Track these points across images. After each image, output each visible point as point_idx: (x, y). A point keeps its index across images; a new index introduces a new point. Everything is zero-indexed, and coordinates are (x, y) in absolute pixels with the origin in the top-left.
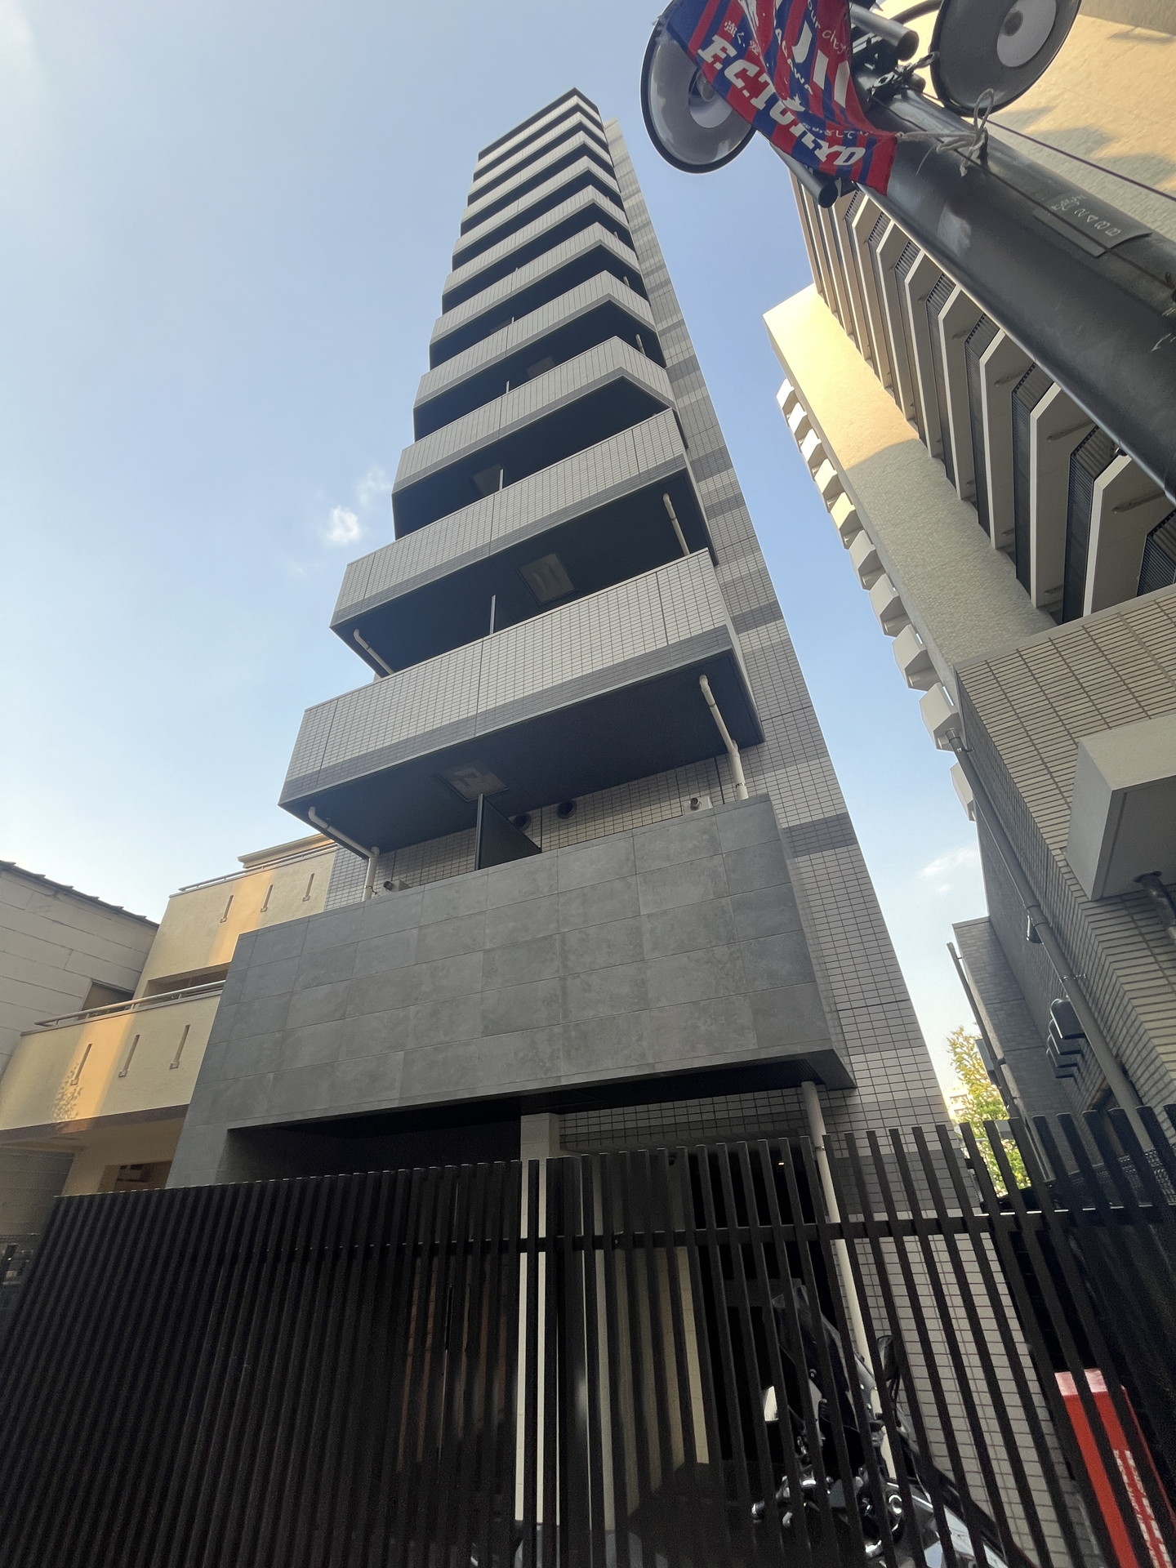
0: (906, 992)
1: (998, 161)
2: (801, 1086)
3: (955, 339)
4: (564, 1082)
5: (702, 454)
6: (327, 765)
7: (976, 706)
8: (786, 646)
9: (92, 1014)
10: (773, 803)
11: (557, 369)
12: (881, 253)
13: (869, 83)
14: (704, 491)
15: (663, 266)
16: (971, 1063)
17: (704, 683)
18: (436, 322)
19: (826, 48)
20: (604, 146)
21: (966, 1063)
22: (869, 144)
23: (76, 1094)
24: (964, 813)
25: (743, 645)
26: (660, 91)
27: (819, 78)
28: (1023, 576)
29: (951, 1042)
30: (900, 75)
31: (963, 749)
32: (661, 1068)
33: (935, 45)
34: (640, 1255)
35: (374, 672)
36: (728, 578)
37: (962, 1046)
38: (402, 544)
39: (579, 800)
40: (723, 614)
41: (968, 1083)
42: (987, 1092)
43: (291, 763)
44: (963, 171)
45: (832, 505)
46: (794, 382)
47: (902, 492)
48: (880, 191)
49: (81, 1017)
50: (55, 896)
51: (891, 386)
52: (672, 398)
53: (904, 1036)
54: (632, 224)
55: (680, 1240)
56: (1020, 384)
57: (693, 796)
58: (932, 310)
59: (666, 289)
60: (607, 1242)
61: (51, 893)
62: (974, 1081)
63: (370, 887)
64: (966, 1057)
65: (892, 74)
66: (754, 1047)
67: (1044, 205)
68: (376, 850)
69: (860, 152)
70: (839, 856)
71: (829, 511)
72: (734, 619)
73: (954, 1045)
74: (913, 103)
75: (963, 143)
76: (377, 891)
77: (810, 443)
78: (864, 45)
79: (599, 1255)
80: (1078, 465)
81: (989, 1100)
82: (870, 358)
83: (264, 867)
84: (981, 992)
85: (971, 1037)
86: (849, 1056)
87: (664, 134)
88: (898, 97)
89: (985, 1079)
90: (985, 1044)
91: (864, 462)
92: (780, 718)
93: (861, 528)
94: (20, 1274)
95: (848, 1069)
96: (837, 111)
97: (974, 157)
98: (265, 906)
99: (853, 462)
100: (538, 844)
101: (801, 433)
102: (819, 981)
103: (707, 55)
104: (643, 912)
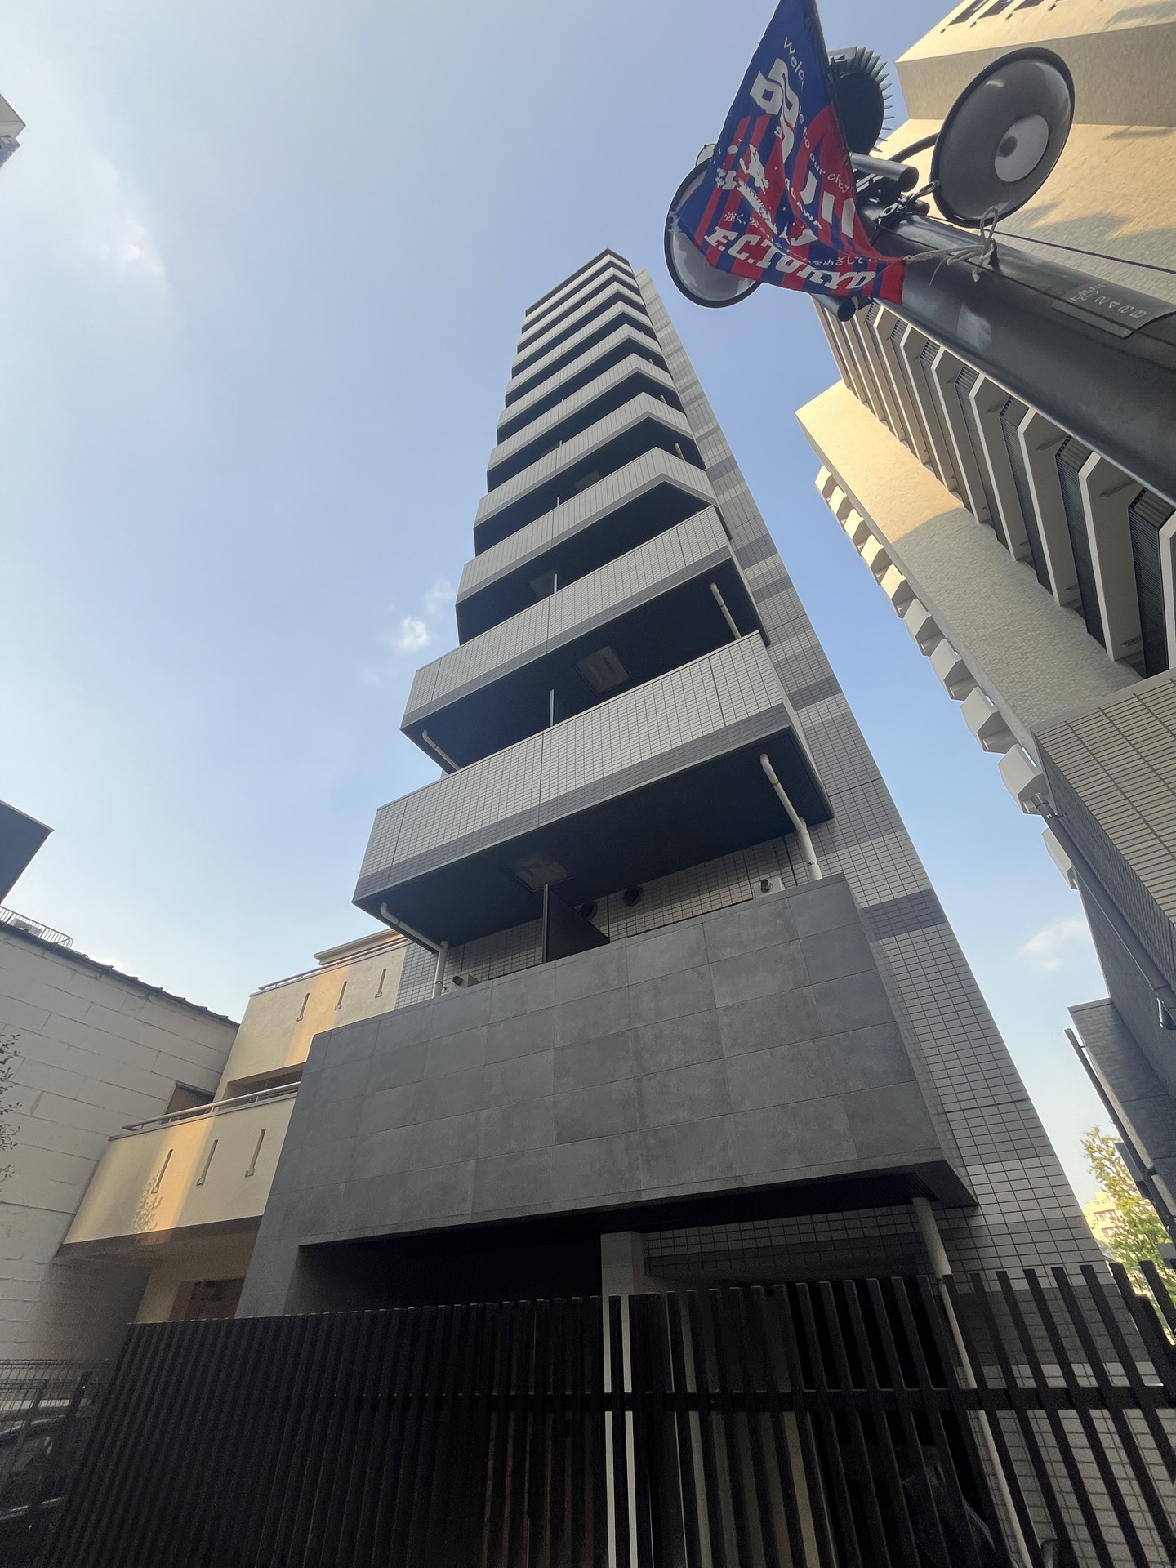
0: (1023, 1090)
1: (1010, 265)
2: (912, 1203)
3: (989, 414)
4: (645, 1197)
5: (746, 543)
6: (398, 862)
7: (1062, 769)
8: (848, 720)
9: (175, 1118)
10: (849, 881)
11: (603, 482)
12: (904, 347)
13: (875, 214)
14: (751, 577)
15: (696, 382)
16: (1115, 1170)
17: (766, 762)
18: (491, 452)
19: (832, 188)
20: (636, 291)
21: (1108, 1170)
22: (879, 268)
23: (156, 1204)
24: (1065, 882)
25: (802, 722)
26: (682, 247)
27: (827, 214)
28: (1095, 630)
29: (1086, 1145)
30: (903, 204)
31: (1053, 815)
32: (749, 1182)
33: (935, 175)
34: (741, 1418)
35: (441, 769)
36: (781, 657)
37: (1100, 1151)
38: (465, 648)
39: (645, 886)
40: (778, 693)
41: (1114, 1196)
42: (1139, 1207)
43: (364, 860)
44: (976, 278)
45: (882, 577)
46: (831, 467)
47: (953, 559)
48: (895, 300)
49: (165, 1120)
50: (147, 998)
51: (929, 462)
52: (712, 495)
53: (1028, 1143)
54: (665, 351)
55: (786, 1402)
56: (1063, 447)
57: (763, 878)
58: (962, 390)
59: (700, 401)
60: (701, 1402)
61: (144, 995)
62: (1121, 1193)
63: (440, 982)
64: (1107, 1163)
65: (896, 204)
66: (853, 1158)
67: (1062, 297)
68: (445, 944)
69: (871, 275)
70: (928, 937)
71: (879, 583)
72: (790, 696)
73: (1090, 1149)
74: (918, 225)
75: (972, 253)
76: (447, 986)
77: (853, 522)
78: (867, 184)
79: (694, 1417)
80: (1137, 517)
81: (1143, 1217)
82: (905, 439)
83: (339, 963)
84: (1114, 1087)
85: (1110, 1139)
86: (965, 1166)
87: (687, 280)
88: (905, 222)
89: (1135, 1190)
90: (1127, 1148)
91: (910, 534)
92: (849, 792)
93: (914, 597)
94: (93, 1403)
95: (965, 1182)
96: (845, 243)
97: (985, 264)
98: (339, 1003)
99: (899, 535)
100: (605, 933)
101: (844, 512)
102: (920, 1078)
103: (712, 240)
104: (720, 1004)
